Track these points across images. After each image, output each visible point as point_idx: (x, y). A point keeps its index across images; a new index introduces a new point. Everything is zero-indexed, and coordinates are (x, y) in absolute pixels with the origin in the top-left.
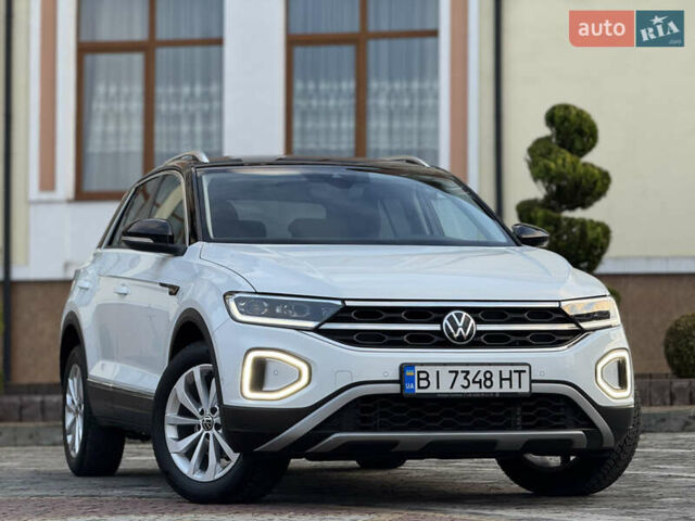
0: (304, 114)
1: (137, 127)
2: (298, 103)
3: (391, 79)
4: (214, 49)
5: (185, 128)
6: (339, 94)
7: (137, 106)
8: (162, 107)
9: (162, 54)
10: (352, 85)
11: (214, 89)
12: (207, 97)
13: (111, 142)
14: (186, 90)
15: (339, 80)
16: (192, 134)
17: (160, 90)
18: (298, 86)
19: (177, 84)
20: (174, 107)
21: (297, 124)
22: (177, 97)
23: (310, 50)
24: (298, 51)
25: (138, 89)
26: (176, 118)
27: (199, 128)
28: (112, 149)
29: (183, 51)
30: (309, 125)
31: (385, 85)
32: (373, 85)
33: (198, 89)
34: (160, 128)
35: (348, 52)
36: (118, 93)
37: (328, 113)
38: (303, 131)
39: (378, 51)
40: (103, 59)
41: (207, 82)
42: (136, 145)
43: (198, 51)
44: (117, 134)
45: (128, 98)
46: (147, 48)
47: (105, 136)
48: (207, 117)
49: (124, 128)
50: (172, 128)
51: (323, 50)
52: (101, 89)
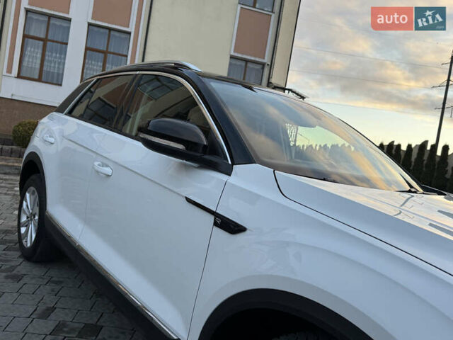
0: (87, 69)
1: (39, 62)
2: (86, 66)
3: (112, 65)
4: (64, 46)
5: (53, 65)
6: (97, 66)
7: (39, 56)
8: (47, 58)
9: (49, 44)
10: (102, 64)
11: (62, 56)
12: (60, 58)
13: (30, 63)
14: (54, 55)
15: (98, 62)
16: (54, 67)
17: (47, 53)
18: (87, 61)
19: (52, 53)
20: (50, 58)
21: (85, 71)
22: (51, 56)
23: (91, 52)
24: (88, 52)
25: (40, 51)
26: (51, 62)
27: (57, 66)
28: (30, 66)
29: (55, 44)
30: (88, 72)
31: (110, 66)
32: (107, 65)
33: (58, 55)
34: (45, 63)
35: (101, 55)
36: (34, 51)
37: (94, 70)
38: (86, 73)
39: (110, 57)
40: (30, 40)
41: (60, 54)
42: (38, 66)
43: (59, 44)
44: (32, 62)
45: (37, 53)
46: (45, 40)
47: (28, 61)
48: (59, 63)
49: (35, 61)
50: (49, 64)
51: (94, 53)
52: (29, 49)
